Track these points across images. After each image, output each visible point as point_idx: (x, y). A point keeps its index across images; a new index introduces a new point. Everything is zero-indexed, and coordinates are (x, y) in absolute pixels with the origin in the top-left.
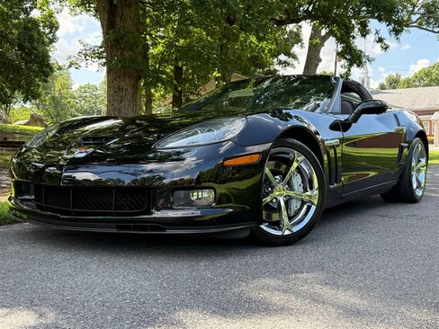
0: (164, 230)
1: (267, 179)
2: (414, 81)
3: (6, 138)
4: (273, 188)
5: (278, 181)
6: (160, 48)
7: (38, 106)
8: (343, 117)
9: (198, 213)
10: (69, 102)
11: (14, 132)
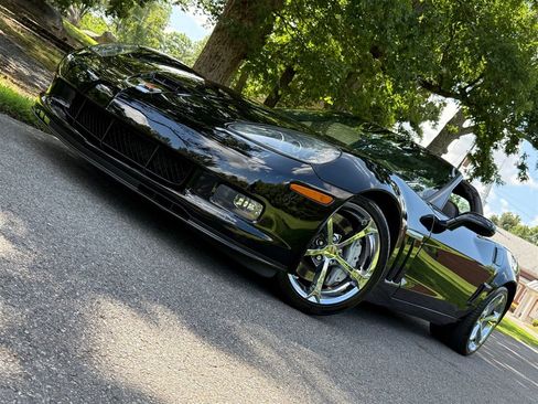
0: (187, 218)
1: (325, 231)
2: (532, 234)
3: (66, 39)
4: (326, 243)
5: (335, 239)
6: (284, 39)
7: (118, 27)
8: (441, 217)
9: (234, 221)
10: (153, 42)
11: (77, 39)
